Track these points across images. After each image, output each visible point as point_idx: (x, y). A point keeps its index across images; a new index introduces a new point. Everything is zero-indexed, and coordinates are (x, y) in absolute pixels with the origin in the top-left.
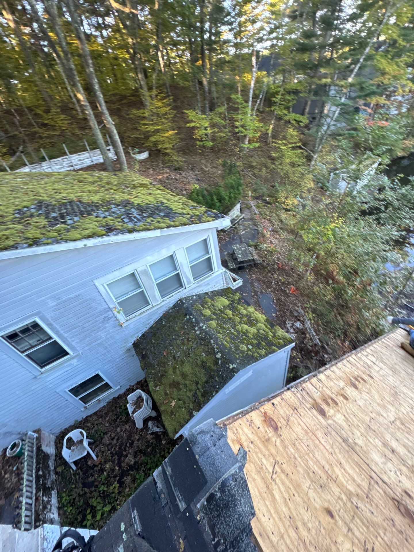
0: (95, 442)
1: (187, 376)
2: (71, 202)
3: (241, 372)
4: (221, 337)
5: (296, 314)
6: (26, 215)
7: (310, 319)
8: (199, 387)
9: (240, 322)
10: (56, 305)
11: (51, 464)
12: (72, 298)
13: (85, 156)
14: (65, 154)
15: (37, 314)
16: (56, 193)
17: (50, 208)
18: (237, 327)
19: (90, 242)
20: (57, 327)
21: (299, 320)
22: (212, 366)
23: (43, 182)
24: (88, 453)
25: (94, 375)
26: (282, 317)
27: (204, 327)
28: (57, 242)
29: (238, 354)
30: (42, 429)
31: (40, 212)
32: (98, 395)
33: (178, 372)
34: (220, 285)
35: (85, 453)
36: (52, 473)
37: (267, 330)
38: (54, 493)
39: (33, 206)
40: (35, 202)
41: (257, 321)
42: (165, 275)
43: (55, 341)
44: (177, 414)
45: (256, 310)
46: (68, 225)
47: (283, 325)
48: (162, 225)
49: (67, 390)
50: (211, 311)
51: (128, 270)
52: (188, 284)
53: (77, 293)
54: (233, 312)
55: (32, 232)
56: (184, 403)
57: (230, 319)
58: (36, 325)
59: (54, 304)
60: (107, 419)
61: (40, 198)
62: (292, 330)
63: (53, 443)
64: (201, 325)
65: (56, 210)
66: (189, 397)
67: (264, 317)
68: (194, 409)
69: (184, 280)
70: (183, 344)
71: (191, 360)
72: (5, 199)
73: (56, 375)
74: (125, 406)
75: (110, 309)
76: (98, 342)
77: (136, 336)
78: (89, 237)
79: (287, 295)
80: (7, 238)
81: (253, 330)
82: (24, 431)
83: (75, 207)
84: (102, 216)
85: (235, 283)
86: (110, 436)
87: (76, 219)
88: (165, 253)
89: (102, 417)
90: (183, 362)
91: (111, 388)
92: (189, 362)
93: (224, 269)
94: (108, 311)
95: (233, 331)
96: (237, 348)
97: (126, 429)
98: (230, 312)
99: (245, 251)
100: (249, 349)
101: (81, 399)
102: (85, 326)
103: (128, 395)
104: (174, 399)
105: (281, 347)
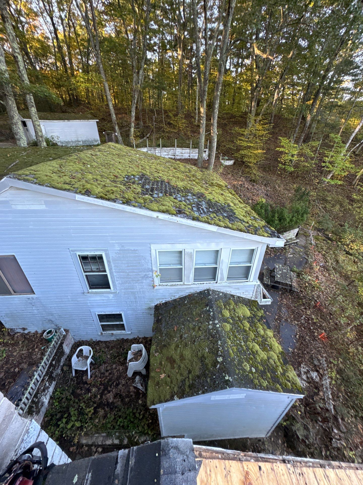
0: (95, 364)
1: (185, 360)
2: (162, 182)
3: (234, 390)
4: (230, 343)
5: (316, 363)
6: (131, 181)
7: (331, 378)
8: (190, 377)
9: (254, 340)
10: (119, 250)
11: (63, 360)
12: (131, 250)
13: (186, 151)
14: (173, 146)
15: (105, 250)
16: (156, 172)
17: (148, 181)
18: (248, 343)
19: (162, 216)
20: (113, 266)
21: (317, 371)
22: (210, 366)
23: (151, 162)
24: (87, 369)
25: (118, 313)
26: (299, 357)
27: (218, 326)
28: (140, 207)
29: (239, 369)
30: (70, 331)
31: (140, 182)
32: (114, 330)
33: (178, 351)
34: (248, 295)
35: (85, 369)
36: (60, 368)
37: (278, 364)
38: (54, 383)
39: (137, 176)
40: (140, 174)
41: (271, 348)
42: (205, 264)
43: (107, 275)
44: (161, 388)
45: (274, 336)
46: (153, 197)
47: (297, 366)
48: (221, 223)
49: (97, 314)
50: (231, 315)
51: (179, 247)
52: (220, 280)
53: (136, 248)
54: (250, 325)
55: (129, 194)
56: (172, 382)
57: (245, 331)
58: (101, 258)
59: (118, 249)
60: (111, 352)
61: (145, 172)
62: (304, 377)
63: (71, 346)
64: (216, 322)
65: (151, 184)
66: (177, 380)
67: (280, 348)
68: (177, 394)
69: (219, 275)
70: (194, 329)
71: (194, 348)
72: (124, 166)
73: (96, 299)
74: (128, 351)
75: (152, 271)
76: (133, 290)
77: (161, 300)
78: (163, 212)
79: (314, 338)
80: (113, 193)
81: (263, 355)
82: (60, 326)
83: (164, 186)
84: (179, 199)
85: (263, 300)
86: (107, 367)
87: (160, 195)
88: (214, 247)
89: (108, 348)
90: (186, 345)
91: (124, 329)
92: (192, 348)
93: (259, 283)
94: (150, 271)
95: (243, 344)
96: (240, 363)
97: (119, 369)
98: (247, 325)
99: (286, 274)
100: (251, 371)
101: (102, 325)
102: (130, 274)
103: (133, 343)
104: (165, 373)
105: (286, 390)
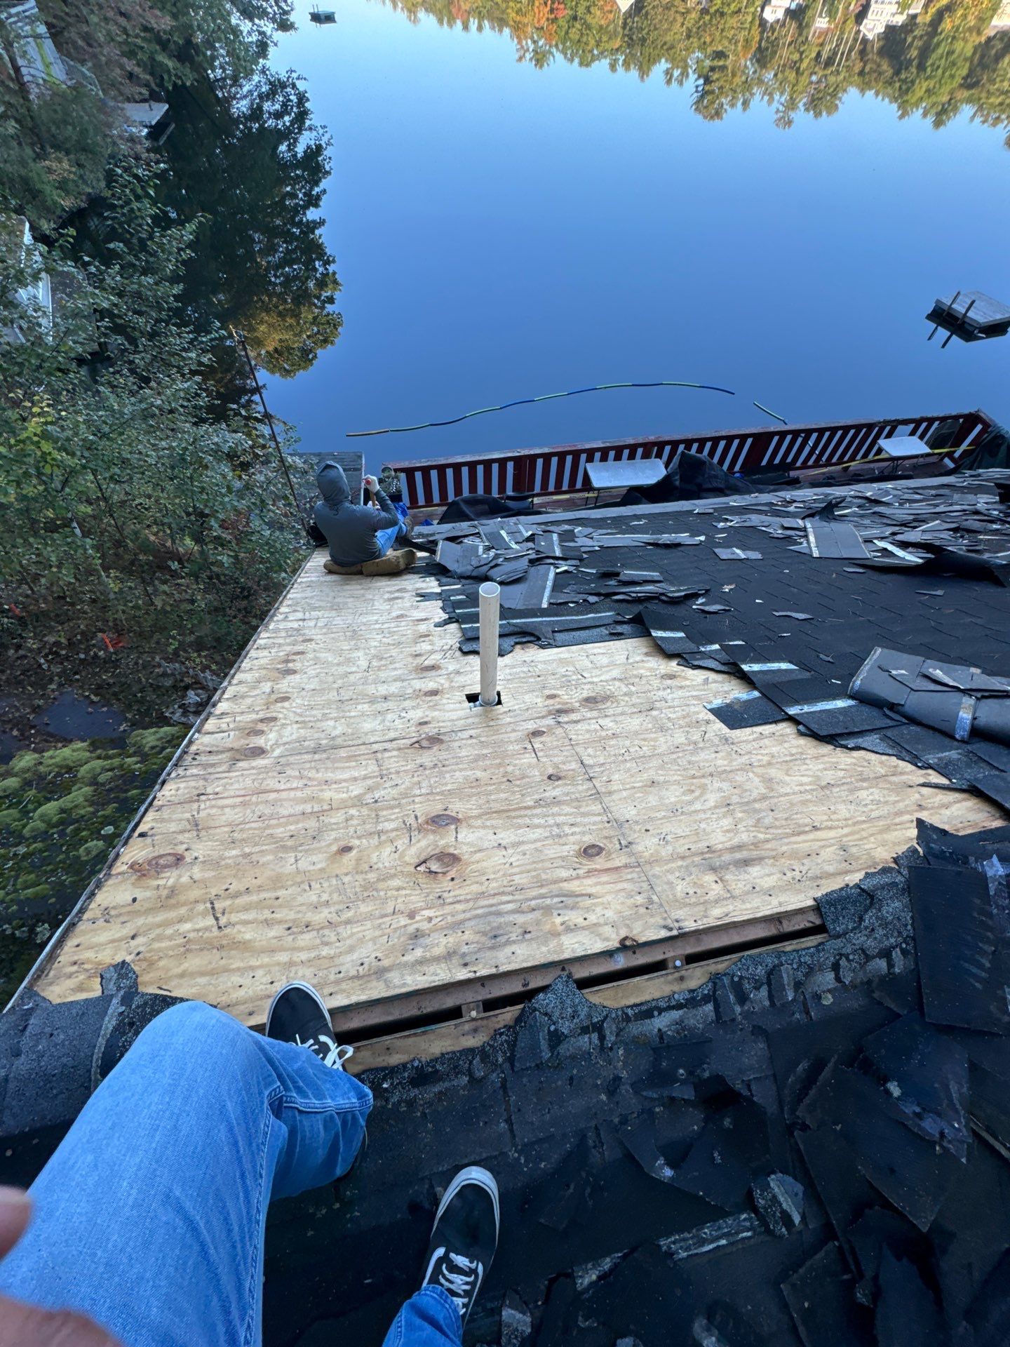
7: (206, 667)
9: (25, 813)
21: (187, 688)
26: (147, 713)
37: (116, 761)
45: (40, 751)
79: (109, 663)
95: (22, 850)
96: (75, 866)
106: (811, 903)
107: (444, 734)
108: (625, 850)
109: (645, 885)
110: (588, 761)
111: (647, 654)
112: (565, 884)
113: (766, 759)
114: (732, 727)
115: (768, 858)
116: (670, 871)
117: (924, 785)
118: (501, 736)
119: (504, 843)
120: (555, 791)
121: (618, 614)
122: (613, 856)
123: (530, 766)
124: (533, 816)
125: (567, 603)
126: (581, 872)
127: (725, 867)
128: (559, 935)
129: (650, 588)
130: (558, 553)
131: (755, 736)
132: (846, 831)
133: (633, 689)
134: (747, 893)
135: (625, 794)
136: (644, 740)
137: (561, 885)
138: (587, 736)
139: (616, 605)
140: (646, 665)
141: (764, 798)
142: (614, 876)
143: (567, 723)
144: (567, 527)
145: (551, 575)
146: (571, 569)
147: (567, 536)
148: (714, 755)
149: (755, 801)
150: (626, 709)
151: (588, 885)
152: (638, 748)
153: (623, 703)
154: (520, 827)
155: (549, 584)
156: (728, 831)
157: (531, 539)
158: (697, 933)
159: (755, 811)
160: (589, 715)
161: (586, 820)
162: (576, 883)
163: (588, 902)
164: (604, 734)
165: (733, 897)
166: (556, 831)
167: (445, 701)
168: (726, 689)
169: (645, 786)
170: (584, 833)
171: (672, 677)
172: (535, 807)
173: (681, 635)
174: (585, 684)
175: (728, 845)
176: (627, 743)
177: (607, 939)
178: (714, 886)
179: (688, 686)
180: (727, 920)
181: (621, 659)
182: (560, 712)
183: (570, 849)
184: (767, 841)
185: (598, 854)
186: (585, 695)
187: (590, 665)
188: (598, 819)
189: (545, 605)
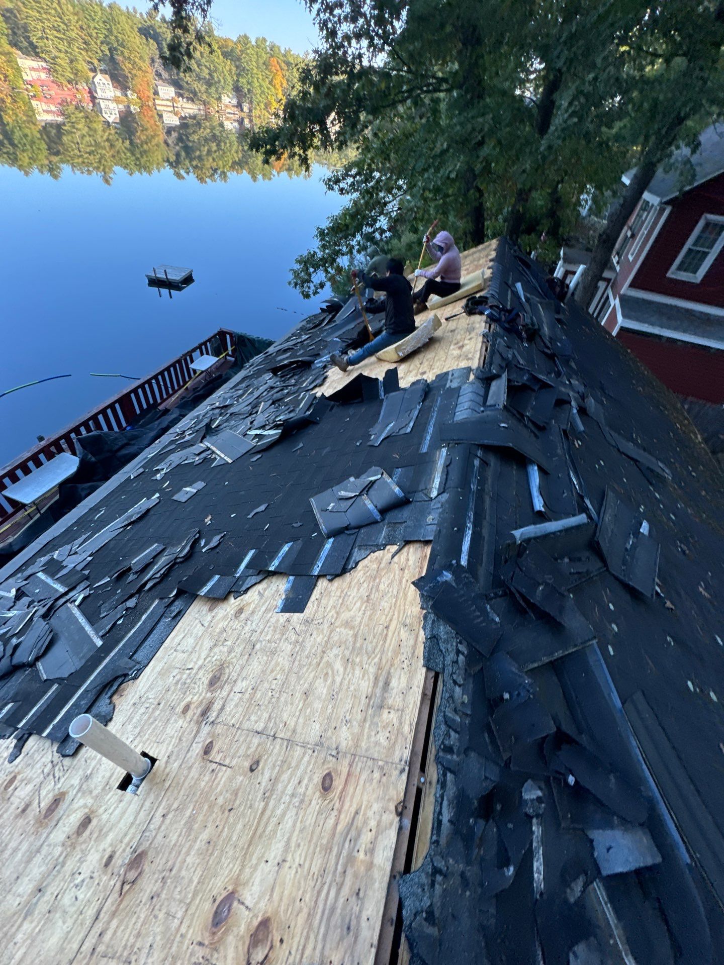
106: (424, 670)
107: (139, 844)
108: (340, 756)
109: (370, 763)
110: (260, 726)
111: (210, 610)
112: (340, 828)
113: (333, 612)
114: (301, 610)
115: (390, 669)
116: (369, 737)
117: (393, 557)
118: (186, 784)
119: (279, 859)
120: (265, 774)
121: (161, 599)
122: (339, 768)
123: (231, 779)
124: (273, 811)
125: (115, 624)
126: (337, 806)
127: (383, 699)
128: (372, 863)
129: (163, 560)
130: (62, 589)
131: (316, 603)
132: (396, 613)
133: (229, 643)
134: (404, 700)
135: (301, 720)
136: (272, 671)
137: (338, 831)
138: (240, 709)
139: (152, 592)
140: (217, 618)
141: (355, 636)
142: (353, 780)
143: (218, 717)
144: (44, 559)
145: (77, 613)
146: (87, 592)
147: (53, 568)
148: (312, 639)
149: (354, 643)
150: (240, 662)
151: (349, 808)
152: (275, 682)
153: (234, 660)
154: (275, 832)
155: (82, 620)
156: (363, 676)
157: (20, 594)
158: (413, 752)
159: (361, 648)
160: (224, 693)
161: (302, 767)
162: (343, 816)
163: (360, 817)
164: (247, 696)
165: (403, 711)
166: (296, 801)
167: (105, 817)
168: (274, 589)
169: (305, 701)
170: (311, 779)
171: (240, 611)
172: (267, 805)
173: (217, 577)
174: (197, 673)
175: (371, 685)
176: (266, 685)
177: (391, 824)
178: (391, 715)
179: (255, 608)
180: (414, 727)
181: (198, 629)
182: (204, 713)
183: (316, 803)
184: (381, 659)
185: (332, 781)
186: (206, 682)
187: (185, 655)
188: (306, 758)
189: (99, 643)
